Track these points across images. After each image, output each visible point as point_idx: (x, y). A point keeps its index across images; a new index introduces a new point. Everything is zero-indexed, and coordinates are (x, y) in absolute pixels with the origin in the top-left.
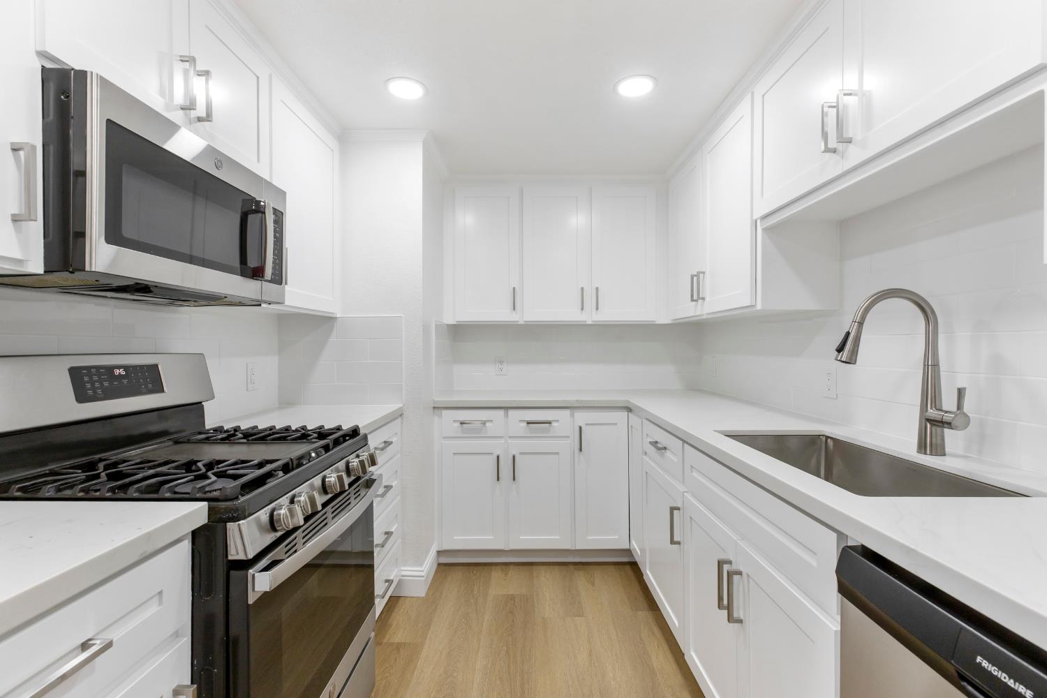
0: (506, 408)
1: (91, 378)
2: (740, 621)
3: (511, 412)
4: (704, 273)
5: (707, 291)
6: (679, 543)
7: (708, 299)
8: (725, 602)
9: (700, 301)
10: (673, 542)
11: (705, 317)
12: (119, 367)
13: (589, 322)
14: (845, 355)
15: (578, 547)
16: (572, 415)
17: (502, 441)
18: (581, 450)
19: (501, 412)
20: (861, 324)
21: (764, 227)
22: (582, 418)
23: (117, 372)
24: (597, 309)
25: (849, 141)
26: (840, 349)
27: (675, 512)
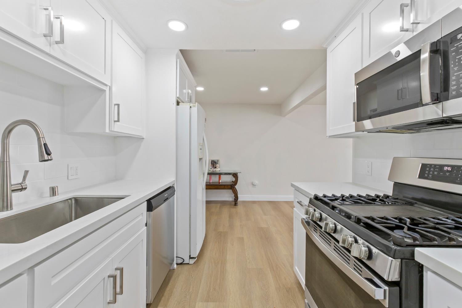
1: (430, 169)
12: (448, 166)
23: (446, 168)
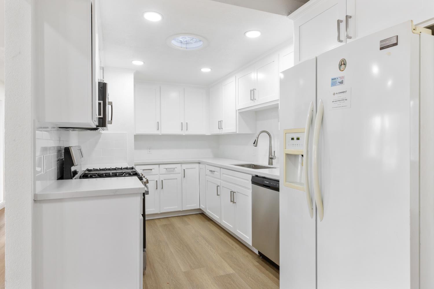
0: (159, 164)
2: (235, 203)
3: (161, 166)
4: (222, 121)
5: (223, 126)
6: (219, 195)
7: (224, 129)
8: (232, 200)
9: (221, 129)
10: (218, 195)
11: (222, 134)
13: (184, 134)
14: (255, 145)
15: (183, 210)
16: (181, 166)
17: (158, 176)
18: (184, 177)
19: (157, 166)
20: (258, 138)
21: (239, 112)
22: (184, 166)
24: (187, 130)
25: (255, 99)
26: (254, 143)
27: (218, 187)
